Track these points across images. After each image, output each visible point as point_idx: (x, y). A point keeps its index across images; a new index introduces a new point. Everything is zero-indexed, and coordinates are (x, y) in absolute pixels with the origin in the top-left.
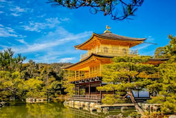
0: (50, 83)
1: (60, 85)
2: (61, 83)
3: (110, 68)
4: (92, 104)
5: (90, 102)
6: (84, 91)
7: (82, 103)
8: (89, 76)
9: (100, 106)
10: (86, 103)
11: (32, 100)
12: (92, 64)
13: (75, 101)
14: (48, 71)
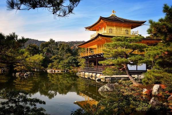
0: (67, 58)
1: (75, 60)
2: (76, 58)
3: (109, 46)
4: (98, 75)
5: (97, 73)
6: (93, 64)
7: (91, 74)
8: (96, 52)
9: (104, 77)
10: (94, 74)
11: (52, 71)
12: (99, 42)
13: (85, 72)
14: (66, 48)
